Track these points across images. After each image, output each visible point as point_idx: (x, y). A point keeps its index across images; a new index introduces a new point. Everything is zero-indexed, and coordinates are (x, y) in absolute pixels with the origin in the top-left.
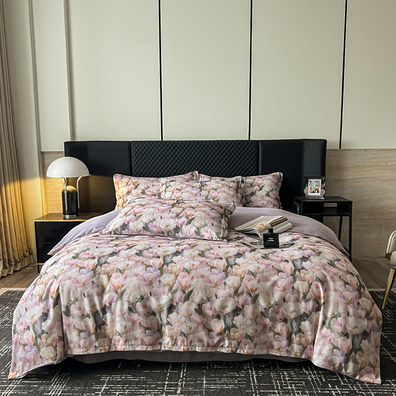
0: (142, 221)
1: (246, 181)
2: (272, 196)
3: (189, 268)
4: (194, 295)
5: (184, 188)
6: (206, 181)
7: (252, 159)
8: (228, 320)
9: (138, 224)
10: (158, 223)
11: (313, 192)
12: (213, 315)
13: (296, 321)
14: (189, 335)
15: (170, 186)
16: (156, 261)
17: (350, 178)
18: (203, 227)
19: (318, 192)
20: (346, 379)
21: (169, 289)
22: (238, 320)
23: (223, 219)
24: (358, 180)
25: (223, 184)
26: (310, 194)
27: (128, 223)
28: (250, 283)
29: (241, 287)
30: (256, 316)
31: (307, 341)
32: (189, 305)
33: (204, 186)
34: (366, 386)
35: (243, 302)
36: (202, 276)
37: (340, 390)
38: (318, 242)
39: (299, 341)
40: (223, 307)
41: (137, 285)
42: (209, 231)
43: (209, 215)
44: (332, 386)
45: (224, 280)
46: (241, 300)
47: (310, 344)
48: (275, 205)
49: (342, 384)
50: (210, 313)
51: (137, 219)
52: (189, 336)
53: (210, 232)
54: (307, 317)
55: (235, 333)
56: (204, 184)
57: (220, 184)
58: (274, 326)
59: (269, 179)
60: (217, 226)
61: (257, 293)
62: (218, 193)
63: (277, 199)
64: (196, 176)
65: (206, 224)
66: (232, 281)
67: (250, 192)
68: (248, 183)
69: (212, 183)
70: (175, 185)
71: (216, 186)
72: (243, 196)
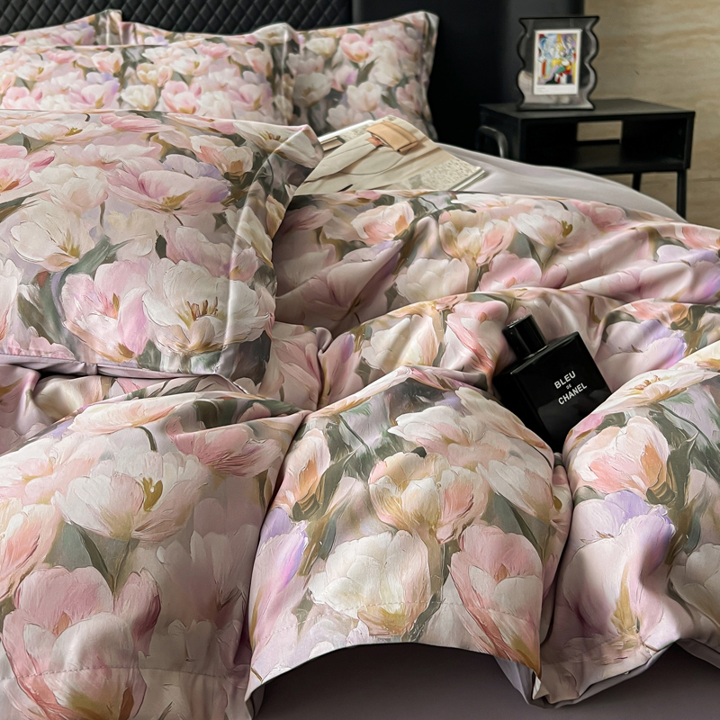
1: (309, 45)
2: (406, 102)
5: (49, 76)
6: (146, 47)
11: (553, 81)
19: (570, 80)
25: (216, 56)
26: (541, 90)
33: (134, 65)
59: (391, 38)
62: (199, 92)
63: (422, 116)
67: (326, 89)
68: (316, 55)
69: (169, 50)
70: (12, 62)
71: (188, 61)
72: (298, 104)
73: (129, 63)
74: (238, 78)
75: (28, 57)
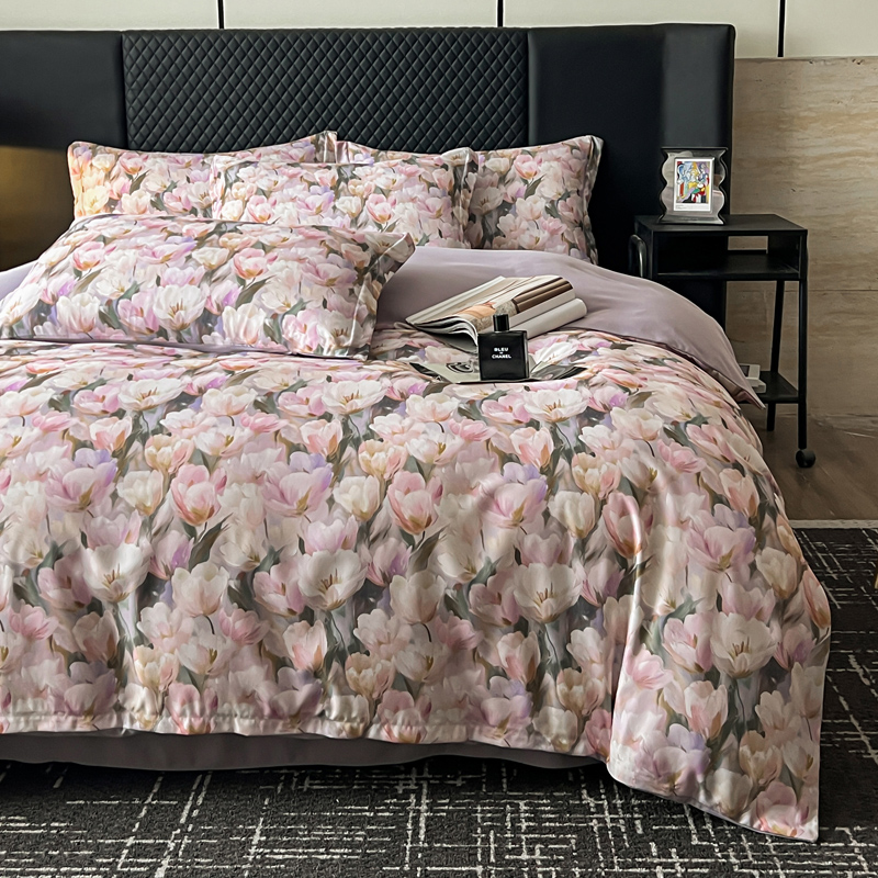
0: (97, 295)
1: (487, 164)
2: (566, 213)
3: (212, 449)
4: (226, 541)
5: (282, 188)
6: (356, 165)
7: (507, 93)
8: (340, 626)
9: (83, 304)
10: (148, 298)
11: (689, 201)
12: (291, 611)
13: (556, 628)
14: (207, 677)
15: (238, 179)
16: (108, 429)
17: (811, 153)
18: (293, 311)
19: (704, 200)
20: (709, 826)
21: (143, 523)
22: (371, 624)
23: (364, 287)
24: (838, 161)
25: (410, 175)
26: (679, 207)
27: (55, 299)
28: (411, 500)
29: (382, 514)
30: (427, 613)
31: (590, 695)
32: (209, 577)
33: (346, 181)
34: (768, 849)
35: (388, 563)
36: (257, 479)
37: (682, 865)
38: (655, 361)
39: (567, 696)
40: (324, 582)
41: (41, 509)
42: (310, 326)
43: (317, 273)
44: (659, 849)
45: (329, 490)
46: (380, 556)
47: (602, 706)
48: (572, 246)
49: (695, 841)
50: (278, 602)
51: (82, 288)
52: (210, 681)
53: (315, 328)
54: (592, 615)
55: (359, 672)
56: (347, 173)
57: (401, 172)
58: (485, 645)
59: (558, 159)
60: (340, 309)
61: (430, 532)
62: (394, 203)
63: (581, 225)
64: (331, 149)
65: (301, 301)
66: (354, 492)
67: (498, 202)
68: (493, 173)
69: (374, 169)
70: (254, 176)
71: (387, 178)
72: (475, 213)
73: (342, 179)
74: (426, 193)
75: (266, 172)
